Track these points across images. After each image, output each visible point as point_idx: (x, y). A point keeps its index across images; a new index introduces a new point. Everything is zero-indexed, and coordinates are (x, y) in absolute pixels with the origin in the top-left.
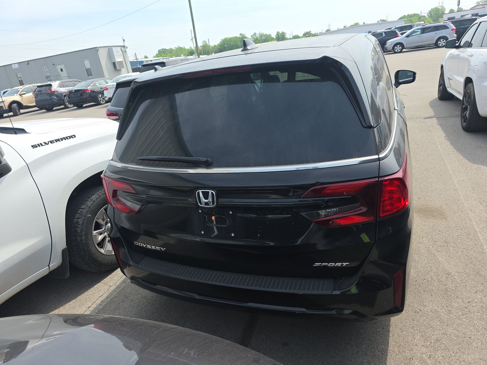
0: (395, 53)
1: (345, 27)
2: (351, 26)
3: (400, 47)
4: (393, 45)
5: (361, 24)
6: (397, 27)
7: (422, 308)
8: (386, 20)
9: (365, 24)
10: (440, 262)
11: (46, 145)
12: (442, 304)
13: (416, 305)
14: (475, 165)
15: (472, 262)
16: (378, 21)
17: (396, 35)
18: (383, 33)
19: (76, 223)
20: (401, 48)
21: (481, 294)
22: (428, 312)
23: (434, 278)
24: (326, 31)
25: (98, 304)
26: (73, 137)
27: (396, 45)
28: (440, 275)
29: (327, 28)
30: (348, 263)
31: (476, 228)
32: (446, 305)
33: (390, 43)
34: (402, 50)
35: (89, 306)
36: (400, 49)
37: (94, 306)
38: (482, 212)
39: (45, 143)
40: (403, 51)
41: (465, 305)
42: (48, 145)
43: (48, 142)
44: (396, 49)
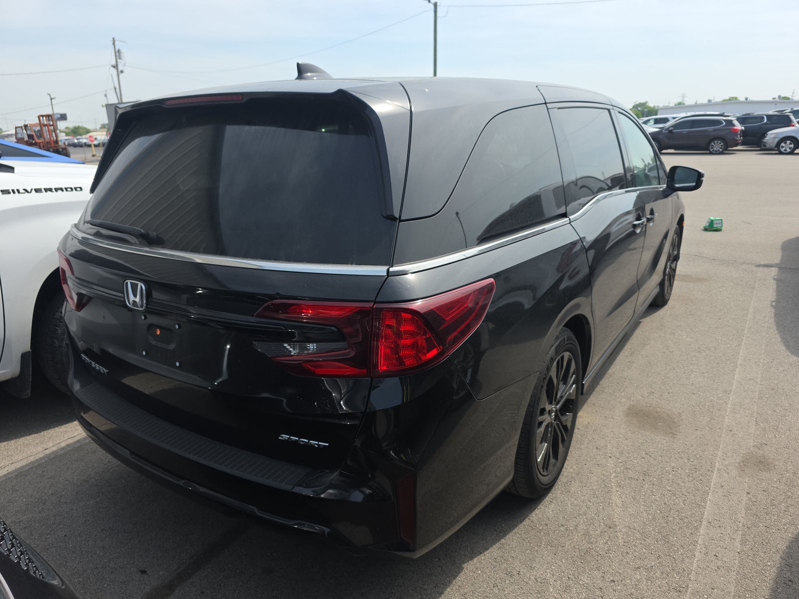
0: (781, 153)
1: (709, 101)
2: (724, 101)
3: (790, 144)
4: (777, 140)
5: (742, 99)
6: (795, 109)
7: (523, 570)
8: (791, 97)
9: (748, 99)
10: (610, 505)
11: (26, 193)
12: (563, 572)
13: (517, 563)
14: (793, 356)
15: (667, 516)
16: (774, 97)
17: (788, 123)
18: (765, 117)
19: (58, 319)
20: (792, 146)
21: (644, 573)
22: (530, 579)
23: (582, 527)
24: (676, 105)
25: (60, 447)
26: (79, 189)
27: (784, 139)
28: (594, 525)
29: (679, 100)
30: (327, 444)
31: (717, 463)
32: (569, 576)
33: (773, 136)
34: (794, 149)
35: (48, 447)
36: (790, 148)
37: (54, 449)
38: (749, 437)
39: (25, 190)
40: (795, 152)
41: (601, 585)
42: (29, 194)
43: (32, 190)
44: (783, 147)
